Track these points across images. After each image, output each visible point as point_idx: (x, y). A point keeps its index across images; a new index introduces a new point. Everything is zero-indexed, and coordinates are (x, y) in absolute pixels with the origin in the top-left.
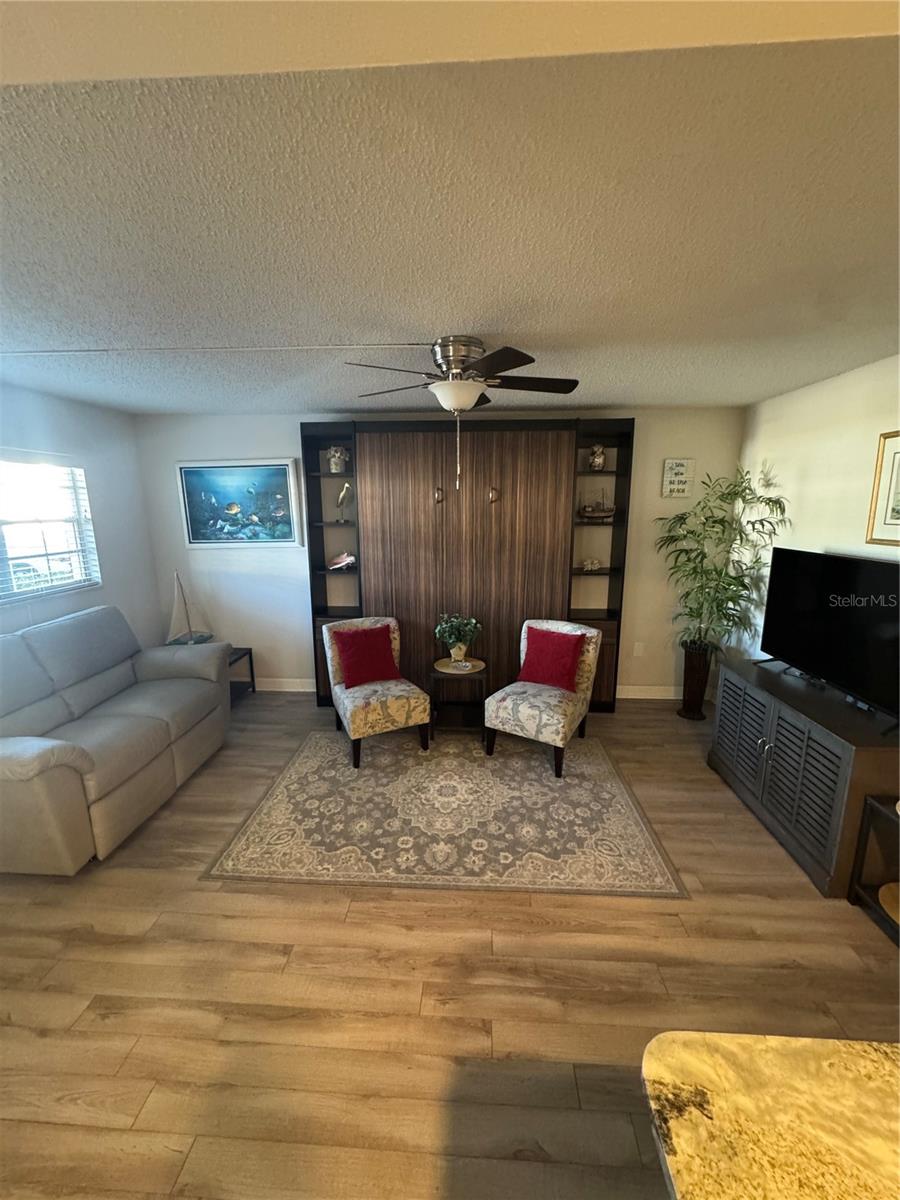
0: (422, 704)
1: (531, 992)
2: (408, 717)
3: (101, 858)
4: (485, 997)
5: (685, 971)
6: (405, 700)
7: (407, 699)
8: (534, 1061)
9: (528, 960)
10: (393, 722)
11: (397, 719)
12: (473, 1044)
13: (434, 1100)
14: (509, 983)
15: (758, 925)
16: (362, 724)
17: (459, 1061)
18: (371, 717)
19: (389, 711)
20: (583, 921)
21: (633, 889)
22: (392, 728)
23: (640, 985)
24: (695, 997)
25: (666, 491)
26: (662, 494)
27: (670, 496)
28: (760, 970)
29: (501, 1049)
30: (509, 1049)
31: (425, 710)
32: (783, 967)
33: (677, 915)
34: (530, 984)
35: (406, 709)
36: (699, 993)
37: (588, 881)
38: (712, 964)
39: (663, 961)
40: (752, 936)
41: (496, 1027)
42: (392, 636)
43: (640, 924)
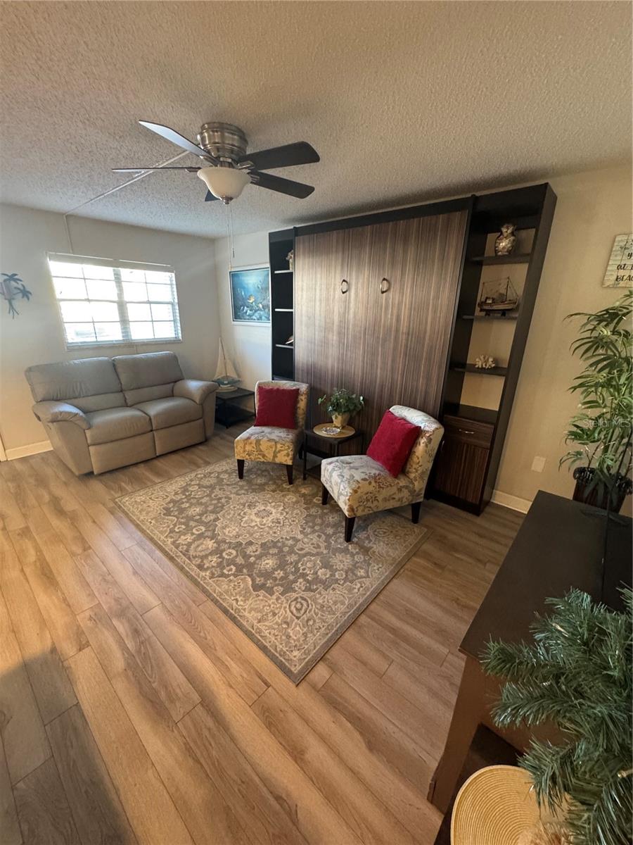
0: (287, 450)
1: (124, 648)
2: (275, 456)
3: (95, 473)
4: (106, 633)
5: (210, 723)
6: (273, 443)
7: (276, 443)
8: (70, 681)
9: (149, 631)
10: (264, 456)
11: (267, 455)
12: (68, 649)
13: (22, 657)
14: (124, 635)
15: (316, 752)
16: (242, 451)
17: (54, 650)
18: (248, 448)
19: (261, 447)
20: (209, 638)
21: (268, 645)
22: (262, 460)
23: (172, 701)
24: (186, 744)
25: (610, 279)
26: (602, 283)
27: (615, 287)
28: (257, 779)
29: (71, 663)
30: (73, 666)
31: (288, 455)
32: (278, 798)
33: (268, 685)
34: (130, 645)
35: (274, 449)
36: (192, 745)
37: (250, 617)
38: (233, 739)
39: (208, 703)
40: (297, 754)
41: (87, 650)
42: (300, 397)
43: (235, 668)
